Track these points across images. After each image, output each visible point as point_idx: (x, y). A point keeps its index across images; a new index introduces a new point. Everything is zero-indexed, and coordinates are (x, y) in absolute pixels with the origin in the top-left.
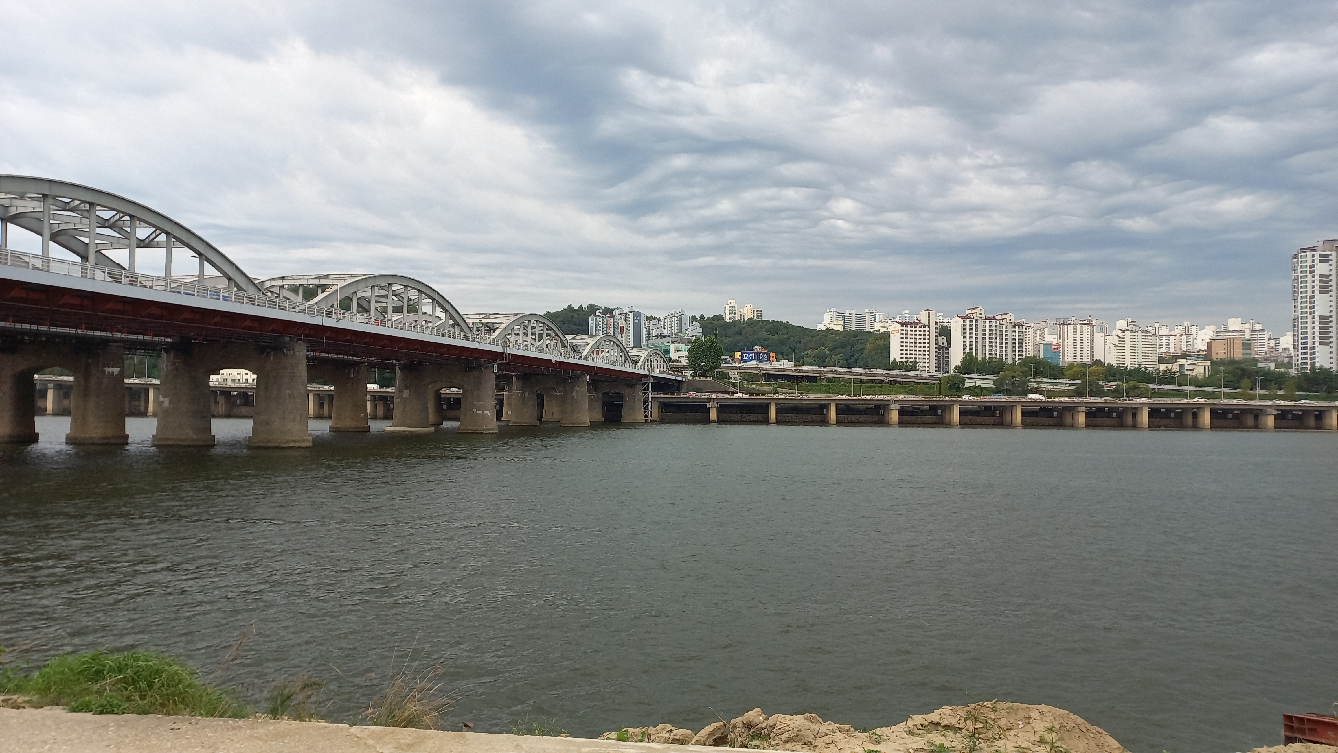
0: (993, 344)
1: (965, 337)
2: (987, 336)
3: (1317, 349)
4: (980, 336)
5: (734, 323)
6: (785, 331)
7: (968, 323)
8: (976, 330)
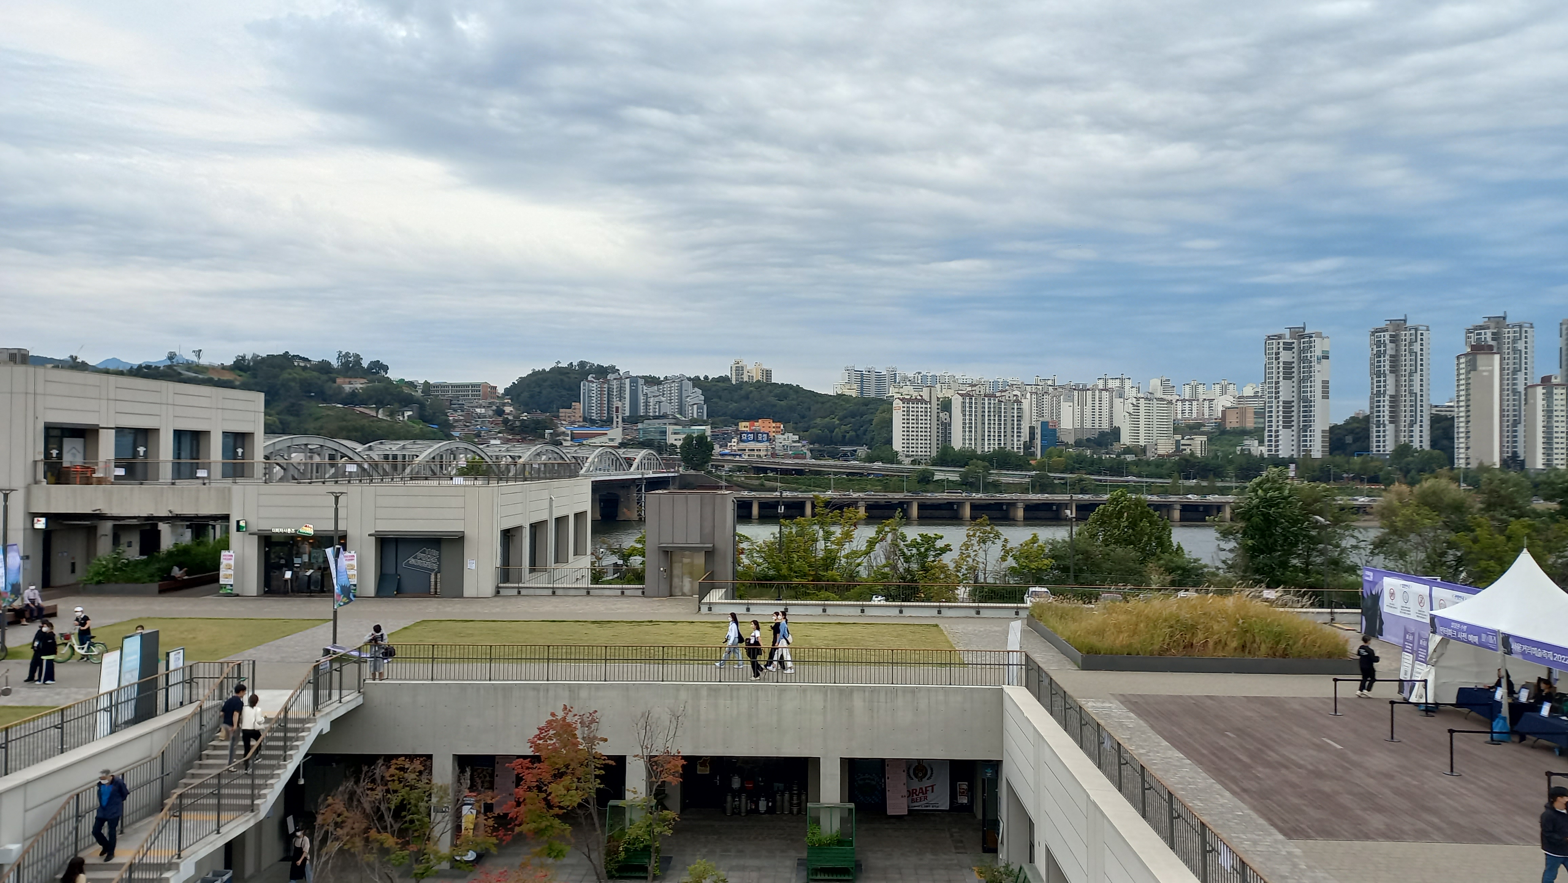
0: (992, 422)
1: (964, 415)
2: (986, 414)
4: (979, 414)
5: (741, 385)
6: (795, 397)
7: (967, 401)
8: (976, 408)
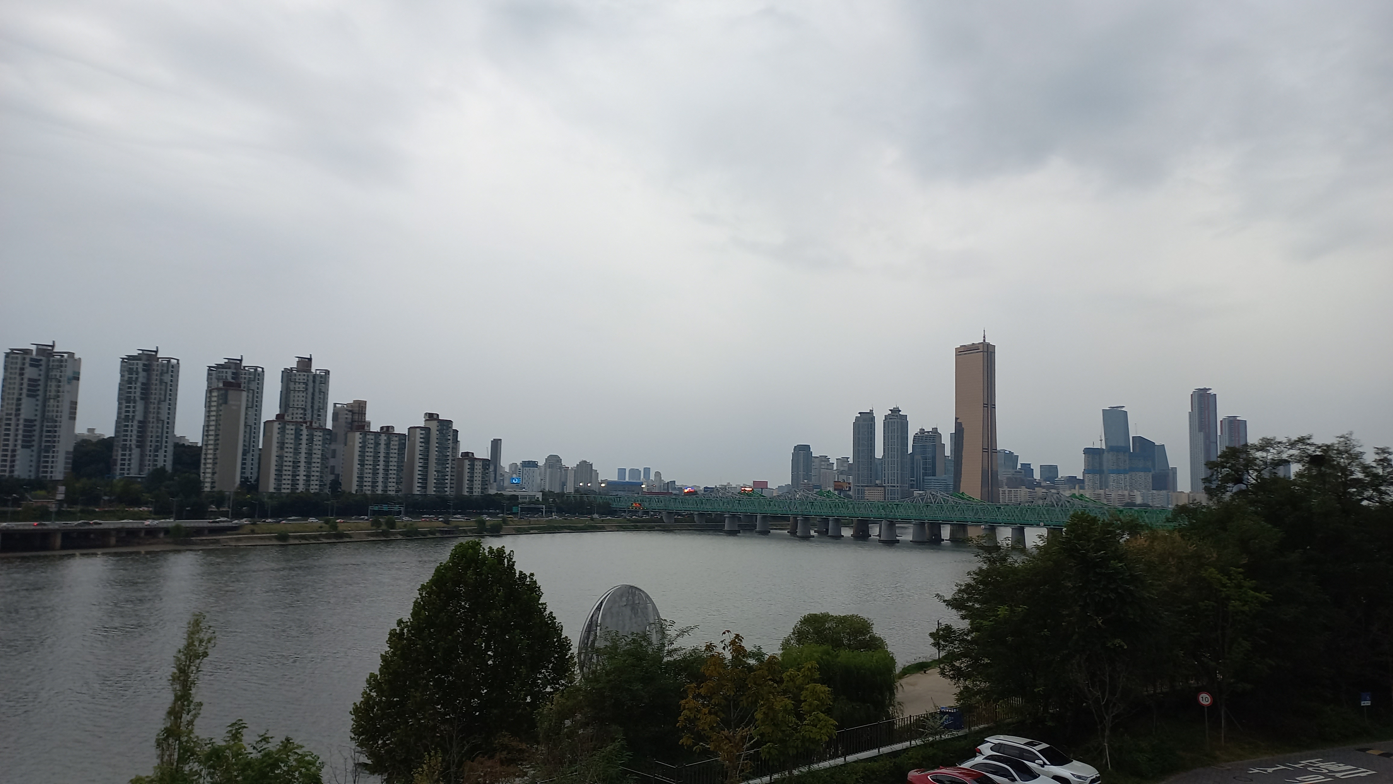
3: (18, 452)
